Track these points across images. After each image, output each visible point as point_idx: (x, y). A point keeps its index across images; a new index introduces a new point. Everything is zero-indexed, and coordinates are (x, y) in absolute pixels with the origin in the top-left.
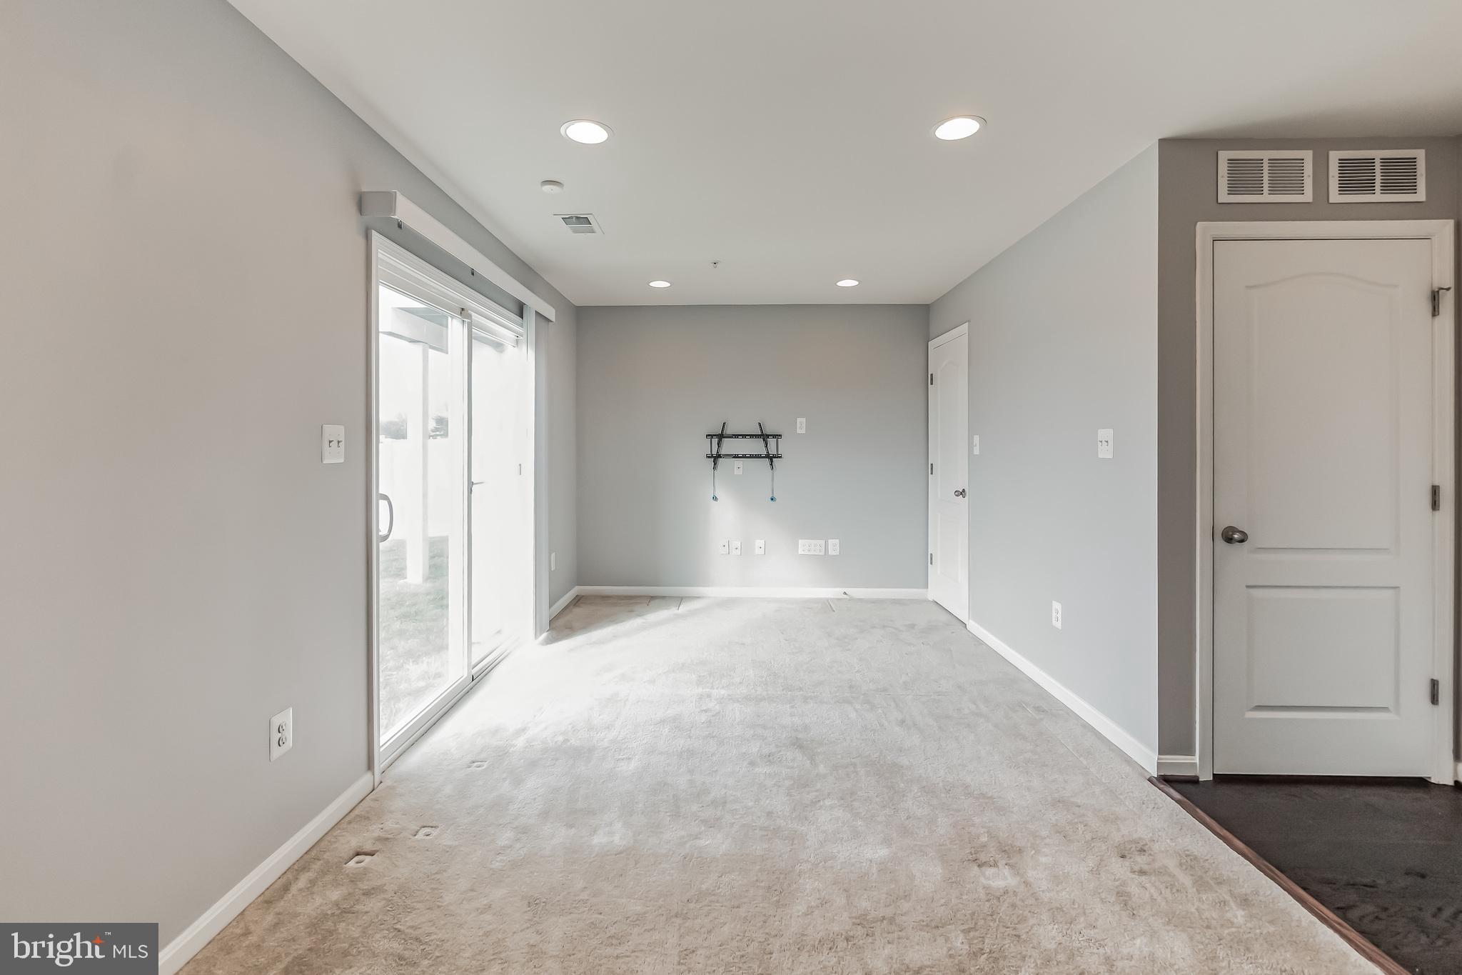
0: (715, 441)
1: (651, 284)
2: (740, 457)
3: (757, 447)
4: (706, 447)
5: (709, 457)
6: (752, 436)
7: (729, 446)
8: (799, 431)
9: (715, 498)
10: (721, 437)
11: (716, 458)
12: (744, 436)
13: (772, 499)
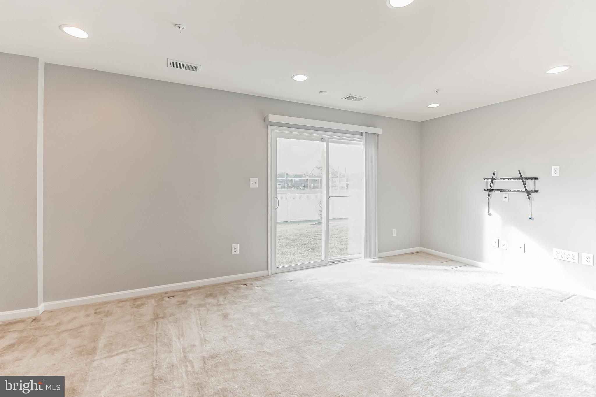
0: (489, 181)
1: (429, 106)
2: (506, 191)
3: (518, 186)
4: (484, 185)
5: (486, 191)
6: (515, 179)
7: (498, 185)
8: (553, 175)
9: (490, 214)
10: (493, 179)
11: (490, 191)
12: (509, 179)
13: (530, 219)
